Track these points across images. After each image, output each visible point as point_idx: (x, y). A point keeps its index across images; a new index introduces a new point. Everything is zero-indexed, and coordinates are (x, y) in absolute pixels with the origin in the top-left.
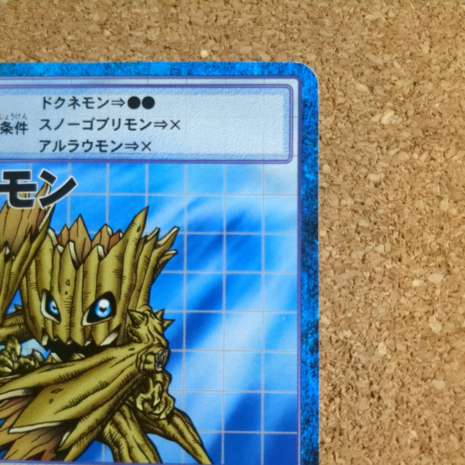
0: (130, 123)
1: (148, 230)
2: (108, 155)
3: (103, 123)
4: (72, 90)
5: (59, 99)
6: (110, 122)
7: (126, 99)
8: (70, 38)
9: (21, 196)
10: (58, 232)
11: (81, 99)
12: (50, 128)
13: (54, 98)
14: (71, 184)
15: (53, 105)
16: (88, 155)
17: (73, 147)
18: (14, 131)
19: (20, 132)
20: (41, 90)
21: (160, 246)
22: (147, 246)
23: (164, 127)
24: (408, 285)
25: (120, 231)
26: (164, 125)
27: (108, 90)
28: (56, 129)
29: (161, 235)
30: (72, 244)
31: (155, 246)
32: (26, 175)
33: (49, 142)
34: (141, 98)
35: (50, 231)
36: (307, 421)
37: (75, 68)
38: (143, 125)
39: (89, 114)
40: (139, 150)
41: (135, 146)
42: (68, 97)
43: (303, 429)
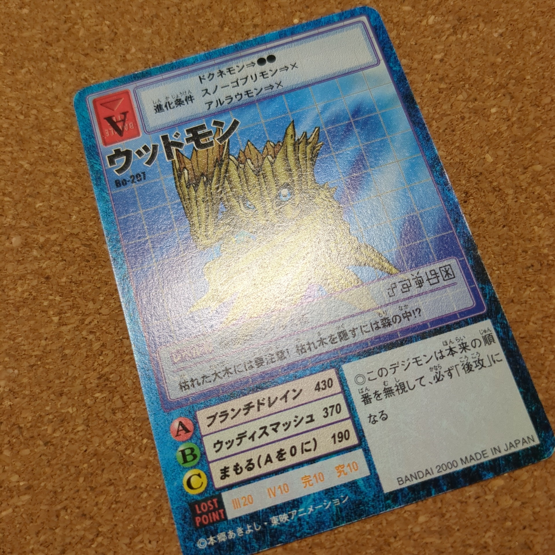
0: (263, 74)
1: (299, 135)
2: (255, 98)
3: (245, 80)
4: (216, 67)
5: (210, 74)
6: (249, 78)
7: (255, 60)
8: (203, 39)
9: (202, 141)
10: (237, 156)
11: (225, 70)
12: (210, 94)
13: (206, 75)
14: (236, 123)
15: (207, 79)
16: (241, 102)
17: (230, 100)
18: (185, 103)
19: (190, 102)
20: (195, 73)
21: (310, 143)
22: (301, 146)
23: (287, 70)
24: (489, 113)
25: (279, 142)
26: (287, 68)
27: (241, 60)
28: (214, 93)
29: (308, 135)
30: (249, 161)
31: (307, 143)
32: (202, 127)
33: (212, 102)
34: (265, 57)
35: (231, 157)
36: (457, 221)
37: (215, 53)
38: (272, 73)
39: (234, 77)
40: (275, 89)
41: (271, 87)
42: (216, 72)
43: (456, 227)
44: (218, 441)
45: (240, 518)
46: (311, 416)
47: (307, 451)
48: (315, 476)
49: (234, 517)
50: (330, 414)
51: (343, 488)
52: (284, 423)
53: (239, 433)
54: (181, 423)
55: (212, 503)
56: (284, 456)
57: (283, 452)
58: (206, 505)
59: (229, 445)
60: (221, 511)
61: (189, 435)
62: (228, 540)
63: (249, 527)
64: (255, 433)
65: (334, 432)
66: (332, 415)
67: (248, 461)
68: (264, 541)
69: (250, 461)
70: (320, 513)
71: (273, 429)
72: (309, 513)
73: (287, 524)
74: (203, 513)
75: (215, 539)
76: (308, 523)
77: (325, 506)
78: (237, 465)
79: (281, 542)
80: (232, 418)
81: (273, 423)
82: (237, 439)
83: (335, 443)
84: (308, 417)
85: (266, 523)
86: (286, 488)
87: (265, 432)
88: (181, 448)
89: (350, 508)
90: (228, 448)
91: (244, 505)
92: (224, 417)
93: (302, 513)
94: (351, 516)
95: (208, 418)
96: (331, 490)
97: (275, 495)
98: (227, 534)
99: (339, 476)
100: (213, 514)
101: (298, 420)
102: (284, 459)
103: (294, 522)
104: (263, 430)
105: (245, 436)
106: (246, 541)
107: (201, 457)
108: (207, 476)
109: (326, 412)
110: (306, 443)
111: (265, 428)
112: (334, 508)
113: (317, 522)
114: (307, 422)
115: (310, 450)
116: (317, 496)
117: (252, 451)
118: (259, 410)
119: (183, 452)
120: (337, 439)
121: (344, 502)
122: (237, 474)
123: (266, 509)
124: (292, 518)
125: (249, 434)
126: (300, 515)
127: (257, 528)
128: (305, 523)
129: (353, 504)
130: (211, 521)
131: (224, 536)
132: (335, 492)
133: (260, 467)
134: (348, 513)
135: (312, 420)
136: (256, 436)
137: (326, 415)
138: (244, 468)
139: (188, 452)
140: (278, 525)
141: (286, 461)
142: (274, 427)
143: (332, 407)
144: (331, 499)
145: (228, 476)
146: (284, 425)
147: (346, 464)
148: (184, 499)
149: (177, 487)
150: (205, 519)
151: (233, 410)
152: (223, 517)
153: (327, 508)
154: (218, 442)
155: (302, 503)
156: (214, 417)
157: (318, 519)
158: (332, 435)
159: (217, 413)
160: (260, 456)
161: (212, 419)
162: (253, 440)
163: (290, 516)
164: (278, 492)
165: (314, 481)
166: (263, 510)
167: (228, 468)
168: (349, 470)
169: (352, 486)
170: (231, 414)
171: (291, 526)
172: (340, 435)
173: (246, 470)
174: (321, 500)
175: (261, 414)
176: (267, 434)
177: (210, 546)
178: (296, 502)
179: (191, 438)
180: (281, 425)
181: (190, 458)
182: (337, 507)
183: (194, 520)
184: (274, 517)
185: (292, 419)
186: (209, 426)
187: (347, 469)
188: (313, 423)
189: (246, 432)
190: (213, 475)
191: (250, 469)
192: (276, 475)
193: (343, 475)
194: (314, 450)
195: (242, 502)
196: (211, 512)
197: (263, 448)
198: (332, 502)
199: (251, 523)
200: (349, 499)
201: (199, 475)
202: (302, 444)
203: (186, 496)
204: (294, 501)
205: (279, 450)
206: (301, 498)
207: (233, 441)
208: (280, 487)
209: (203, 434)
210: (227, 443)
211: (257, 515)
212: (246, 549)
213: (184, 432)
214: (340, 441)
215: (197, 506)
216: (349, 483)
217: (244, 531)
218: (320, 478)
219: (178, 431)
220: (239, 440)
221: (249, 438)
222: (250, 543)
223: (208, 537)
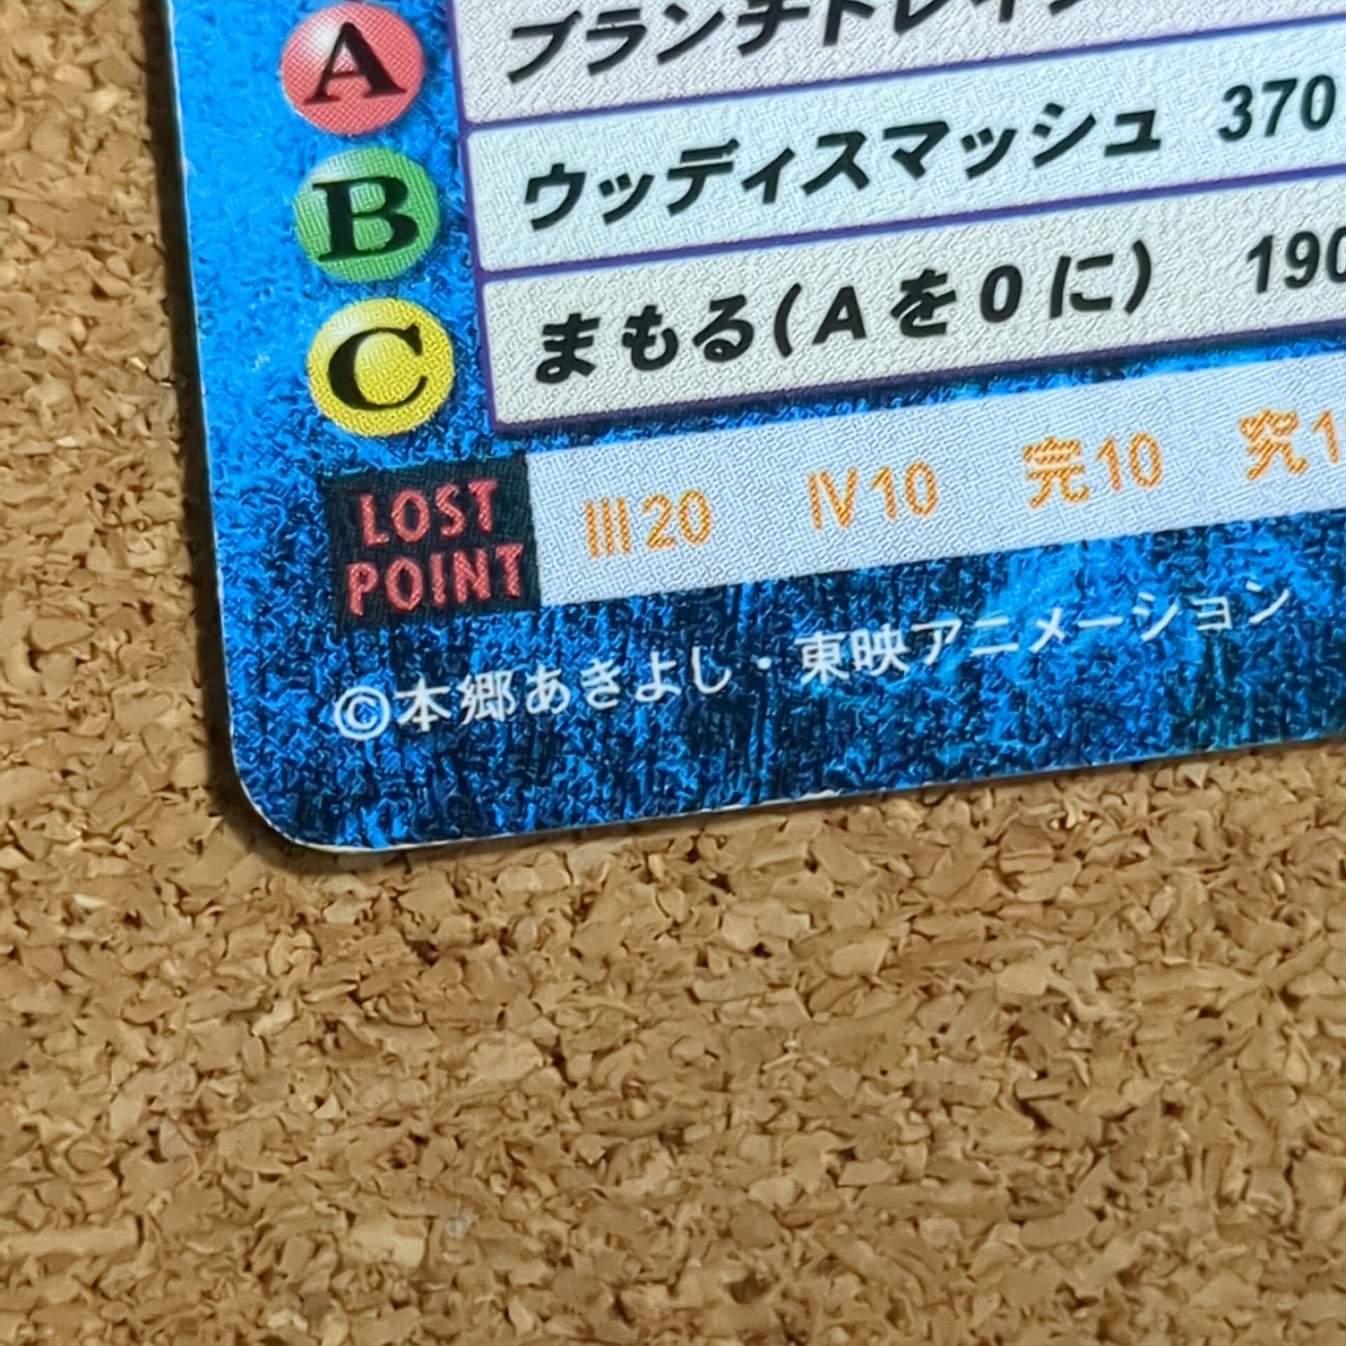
44: (557, 169)
45: (616, 606)
46: (1146, 118)
47: (1081, 302)
48: (1108, 449)
49: (584, 595)
50: (1259, 125)
51: (1272, 544)
52: (973, 129)
53: (691, 143)
54: (349, 35)
55: (465, 501)
56: (941, 314)
57: (938, 291)
58: (421, 503)
59: (619, 197)
60: (509, 553)
61: (389, 107)
62: (524, 719)
63: (657, 665)
64: (787, 155)
65: (1265, 229)
66: (1271, 129)
67: (714, 305)
68: (735, 761)
69: (728, 308)
70: (1101, 656)
71: (900, 155)
72: (1036, 648)
73: (890, 687)
74: (397, 547)
75: (442, 700)
76: (1018, 699)
77: (1137, 625)
78: (650, 315)
79: (839, 780)
80: (664, 57)
81: (904, 121)
82: (674, 174)
83: (1262, 285)
84: (1123, 119)
85: (764, 663)
86: (921, 490)
87: (846, 165)
88: (331, 170)
89: (1290, 658)
90: (610, 217)
91: (654, 542)
92: (616, 43)
93: (993, 639)
94: (1288, 704)
95: (519, 32)
96: (1195, 543)
97: (845, 516)
98: (520, 685)
99: (1254, 474)
100: (460, 558)
101: (1061, 128)
102: (940, 329)
103: (936, 684)
104: (840, 150)
105: (727, 167)
106: (626, 741)
107: (442, 236)
108: (458, 351)
109: (1242, 110)
110: (1085, 265)
111: (855, 140)
112: (1193, 641)
113: (1077, 704)
114: (1114, 150)
115: (1104, 304)
116: (1102, 563)
117: (753, 255)
118: (831, 35)
119: (337, 193)
120: (1280, 268)
121: (1256, 619)
122: (640, 362)
123: (781, 584)
124: (929, 660)
125: (748, 161)
126: (977, 652)
127: (712, 680)
128: (1003, 699)
129: (1309, 637)
130: (440, 598)
131: (504, 690)
132: (1216, 556)
133: (785, 348)
134: (1272, 687)
135: (1146, 143)
136: (791, 178)
137: (1235, 124)
138: (685, 342)
139: (365, 198)
140: (836, 683)
141: (947, 340)
142: (911, 143)
143: (1288, 86)
144: (1185, 592)
145: (586, 368)
146: (968, 143)
147: (1310, 415)
148: (300, 452)
149: (270, 381)
150: (405, 581)
151: (676, 13)
152: (513, 587)
153: (1147, 636)
154: (557, 174)
155: (1001, 583)
156: (559, 31)
157: (1087, 691)
158: (1254, 241)
159: (577, 15)
160: (796, 289)
161: (542, 42)
162: (770, 196)
163: (917, 644)
164: (870, 502)
165: (1098, 473)
166: (758, 587)
167: (594, 323)
168: (1323, 450)
169: (1321, 541)
170: (662, 33)
171: (911, 700)
172: (1303, 250)
173: (699, 353)
174: (1123, 585)
175: (842, 60)
176: (861, 180)
177: (404, 734)
178: (966, 577)
179: (395, 129)
180: (952, 141)
181: (370, 232)
182: (1208, 637)
183: (339, 578)
184: (819, 637)
185: (1025, 117)
186: (515, 76)
187: (1306, 442)
188: (1151, 156)
189: (733, 145)
190: (496, 348)
191: (721, 353)
192: (874, 406)
193: (1277, 470)
194: (1131, 306)
195: (643, 522)
196: (448, 546)
197: (821, 247)
198: (1187, 605)
199: (676, 647)
200: (1295, 604)
201: (411, 336)
202: (1064, 262)
203: (314, 435)
204: (956, 564)
205: (916, 274)
206: (1003, 557)
207: (646, 180)
208: (884, 477)
209: (472, 114)
210: (606, 188)
211: (720, 606)
212: (624, 782)
213: (362, 83)
214: (1292, 282)
215: (367, 503)
216: (1314, 518)
217: (627, 683)
218: (1136, 469)
219: (328, 74)
220: (684, 185)
221: (749, 184)
222: (652, 758)
223: (408, 684)
